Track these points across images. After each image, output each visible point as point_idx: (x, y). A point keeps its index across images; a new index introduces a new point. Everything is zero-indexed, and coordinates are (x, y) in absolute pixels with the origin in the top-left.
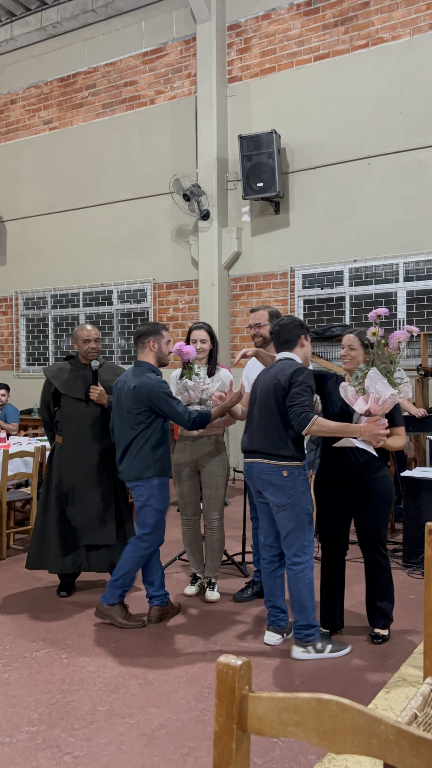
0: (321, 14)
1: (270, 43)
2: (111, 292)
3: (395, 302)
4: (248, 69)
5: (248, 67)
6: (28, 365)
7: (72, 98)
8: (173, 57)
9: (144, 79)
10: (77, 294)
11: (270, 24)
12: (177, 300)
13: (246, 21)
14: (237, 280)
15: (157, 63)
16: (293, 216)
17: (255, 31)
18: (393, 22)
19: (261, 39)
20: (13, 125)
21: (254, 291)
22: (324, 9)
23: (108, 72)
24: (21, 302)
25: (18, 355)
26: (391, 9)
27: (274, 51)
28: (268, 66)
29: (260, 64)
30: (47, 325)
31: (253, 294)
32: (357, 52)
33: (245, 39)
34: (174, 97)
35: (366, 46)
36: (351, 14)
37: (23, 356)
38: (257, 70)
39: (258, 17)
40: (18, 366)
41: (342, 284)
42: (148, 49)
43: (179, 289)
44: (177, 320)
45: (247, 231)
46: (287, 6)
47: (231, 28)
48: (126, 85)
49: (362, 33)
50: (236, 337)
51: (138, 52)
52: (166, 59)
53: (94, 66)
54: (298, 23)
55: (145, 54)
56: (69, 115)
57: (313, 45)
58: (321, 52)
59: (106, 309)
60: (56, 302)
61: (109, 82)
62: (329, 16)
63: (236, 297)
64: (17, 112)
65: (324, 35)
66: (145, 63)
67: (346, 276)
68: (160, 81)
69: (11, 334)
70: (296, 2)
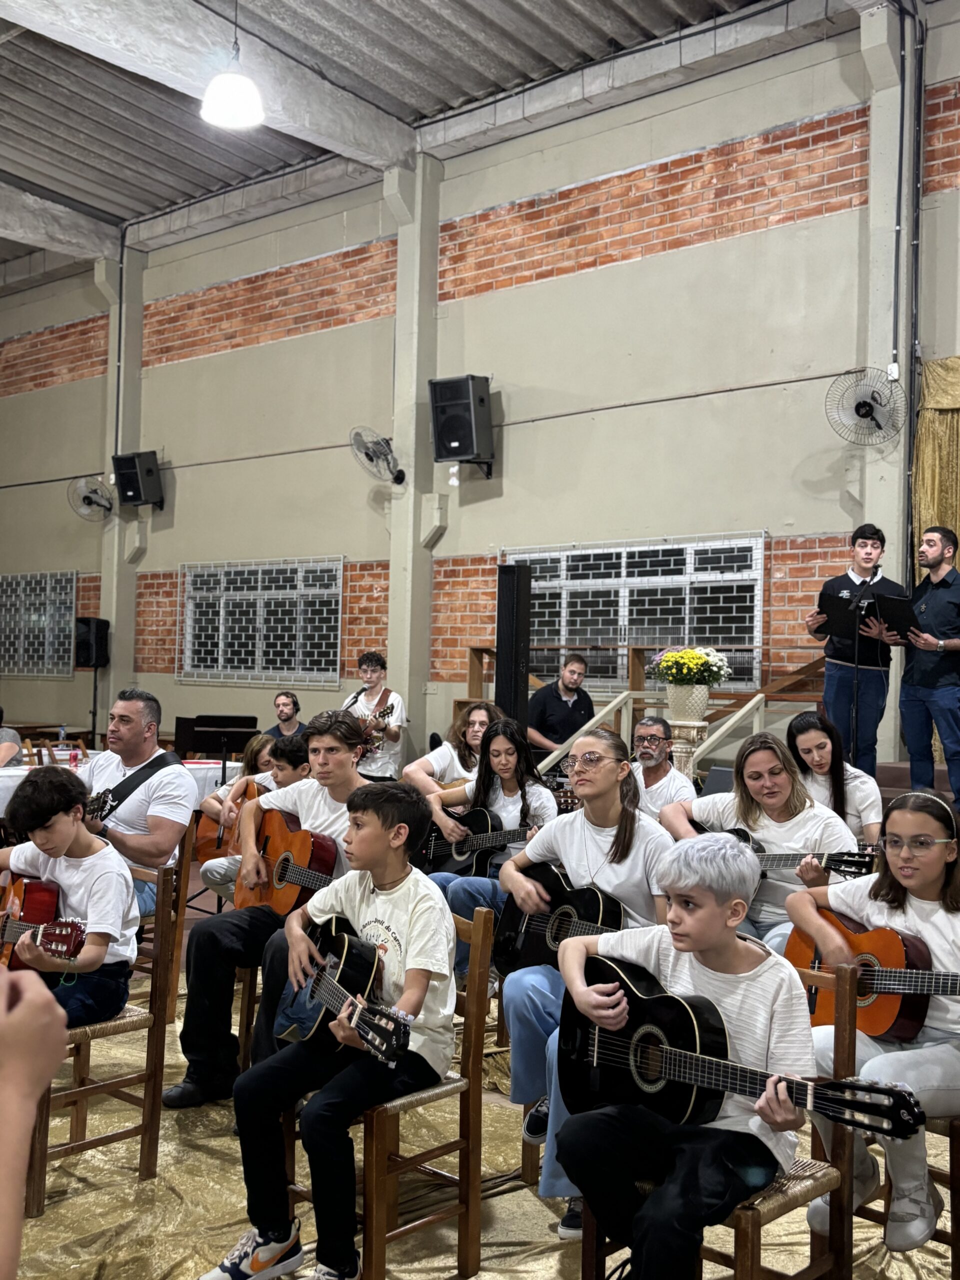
0: (545, 219)
1: (488, 251)
2: (294, 571)
3: (616, 603)
4: (461, 284)
5: (462, 282)
6: (194, 666)
7: (259, 307)
8: (377, 260)
9: (344, 287)
10: (255, 573)
11: (488, 226)
12: (372, 586)
13: (462, 220)
14: (441, 563)
15: (359, 267)
16: (506, 483)
17: (472, 235)
18: (623, 236)
19: (477, 245)
20: (188, 337)
21: (461, 579)
22: (549, 212)
23: (303, 275)
24: (189, 579)
25: (182, 652)
26: (621, 219)
27: (491, 263)
28: (484, 282)
29: (476, 278)
30: (217, 613)
31: (458, 583)
32: (583, 271)
33: (460, 244)
34: (378, 314)
35: (593, 264)
36: (579, 222)
37: (188, 653)
38: (470, 286)
39: (474, 217)
40: (181, 667)
41: (558, 576)
42: (350, 249)
43: (375, 572)
44: (371, 613)
45: (454, 499)
46: (507, 206)
47: (445, 228)
48: (323, 294)
49: (591, 246)
50: (437, 640)
51: (337, 252)
52: (369, 264)
53: (287, 265)
54: (519, 228)
55: (346, 255)
56: (255, 329)
57: (536, 258)
58: (544, 268)
59: (288, 594)
60: (229, 582)
61: (303, 289)
62: (554, 222)
63: (440, 586)
64: (195, 320)
65: (548, 246)
66: (345, 266)
67: (563, 565)
68: (360, 292)
69: (174, 624)
70: (518, 202)
